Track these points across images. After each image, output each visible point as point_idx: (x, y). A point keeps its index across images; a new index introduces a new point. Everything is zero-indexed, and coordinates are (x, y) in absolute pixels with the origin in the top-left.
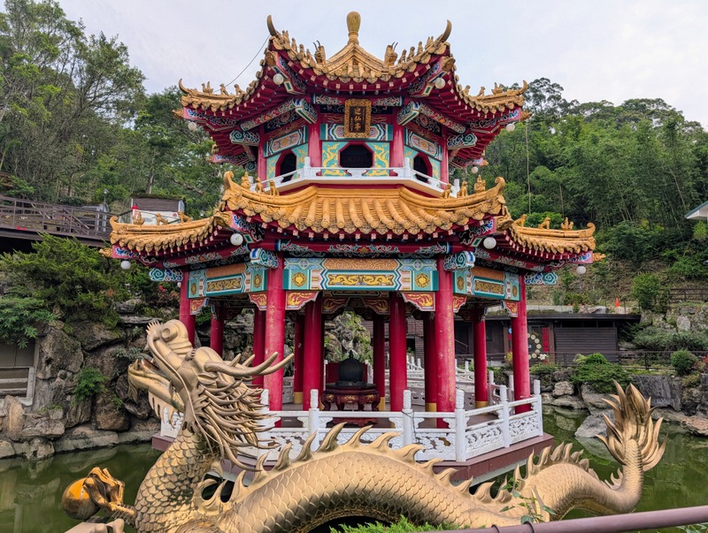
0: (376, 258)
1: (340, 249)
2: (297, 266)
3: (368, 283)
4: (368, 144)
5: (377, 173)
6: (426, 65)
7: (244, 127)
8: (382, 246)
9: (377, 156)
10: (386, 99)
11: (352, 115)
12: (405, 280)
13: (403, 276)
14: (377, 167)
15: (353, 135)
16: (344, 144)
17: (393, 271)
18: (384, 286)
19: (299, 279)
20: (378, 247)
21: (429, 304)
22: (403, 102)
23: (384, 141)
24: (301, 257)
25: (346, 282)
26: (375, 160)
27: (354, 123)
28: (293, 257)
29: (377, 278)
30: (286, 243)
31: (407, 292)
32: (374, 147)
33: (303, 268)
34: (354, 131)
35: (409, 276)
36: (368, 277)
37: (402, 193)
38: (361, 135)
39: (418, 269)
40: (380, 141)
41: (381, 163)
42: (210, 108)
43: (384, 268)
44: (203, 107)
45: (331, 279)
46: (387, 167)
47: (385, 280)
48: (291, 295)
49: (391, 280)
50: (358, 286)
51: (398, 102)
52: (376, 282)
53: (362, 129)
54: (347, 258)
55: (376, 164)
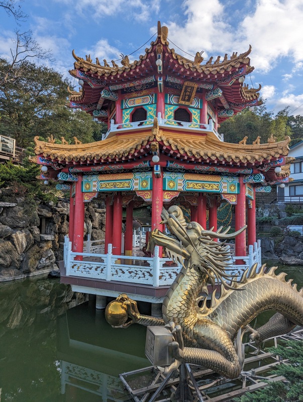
0: (211, 174)
1: (200, 168)
2: (170, 176)
3: (207, 188)
4: (189, 109)
5: (193, 126)
6: (236, 68)
7: (111, 88)
8: (221, 168)
9: (194, 116)
10: (205, 84)
11: (186, 91)
12: (225, 187)
13: (224, 185)
14: (194, 122)
15: (183, 103)
16: (177, 107)
17: (219, 182)
18: (214, 190)
19: (172, 184)
20: (219, 169)
21: (234, 200)
22: (213, 87)
23: (198, 109)
24: (172, 172)
25: (196, 187)
26: (193, 118)
27: (185, 96)
28: (168, 171)
29: (211, 185)
30: (172, 163)
31: (224, 194)
32: (193, 111)
33: (173, 178)
34: (184, 100)
35: (227, 185)
36: (206, 185)
37: (207, 139)
38: (187, 103)
39: (230, 182)
40: (196, 108)
41: (196, 121)
42: (96, 73)
43: (214, 180)
44: (91, 71)
45: (188, 185)
46: (199, 123)
47: (215, 187)
48: (166, 193)
49: (218, 187)
50: (202, 190)
51: (210, 87)
52: (211, 188)
53: (189, 100)
54: (196, 173)
55: (193, 121)
